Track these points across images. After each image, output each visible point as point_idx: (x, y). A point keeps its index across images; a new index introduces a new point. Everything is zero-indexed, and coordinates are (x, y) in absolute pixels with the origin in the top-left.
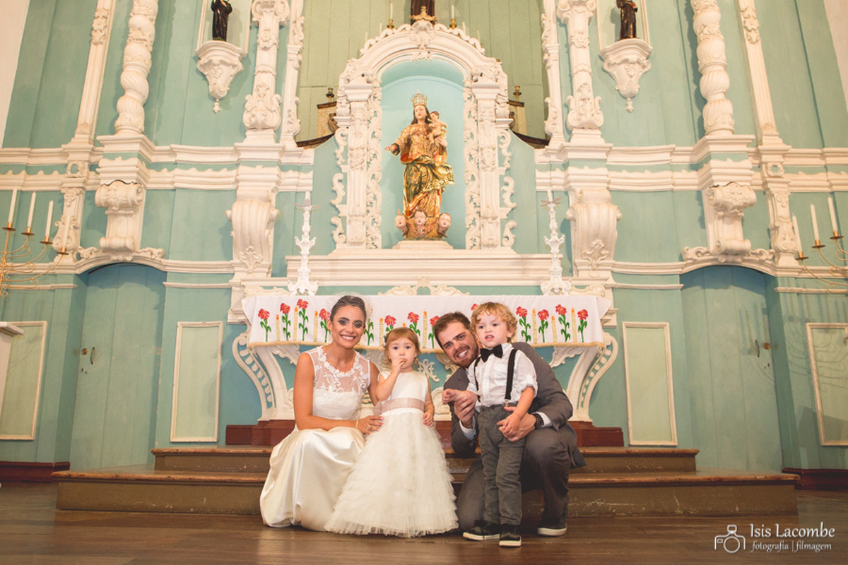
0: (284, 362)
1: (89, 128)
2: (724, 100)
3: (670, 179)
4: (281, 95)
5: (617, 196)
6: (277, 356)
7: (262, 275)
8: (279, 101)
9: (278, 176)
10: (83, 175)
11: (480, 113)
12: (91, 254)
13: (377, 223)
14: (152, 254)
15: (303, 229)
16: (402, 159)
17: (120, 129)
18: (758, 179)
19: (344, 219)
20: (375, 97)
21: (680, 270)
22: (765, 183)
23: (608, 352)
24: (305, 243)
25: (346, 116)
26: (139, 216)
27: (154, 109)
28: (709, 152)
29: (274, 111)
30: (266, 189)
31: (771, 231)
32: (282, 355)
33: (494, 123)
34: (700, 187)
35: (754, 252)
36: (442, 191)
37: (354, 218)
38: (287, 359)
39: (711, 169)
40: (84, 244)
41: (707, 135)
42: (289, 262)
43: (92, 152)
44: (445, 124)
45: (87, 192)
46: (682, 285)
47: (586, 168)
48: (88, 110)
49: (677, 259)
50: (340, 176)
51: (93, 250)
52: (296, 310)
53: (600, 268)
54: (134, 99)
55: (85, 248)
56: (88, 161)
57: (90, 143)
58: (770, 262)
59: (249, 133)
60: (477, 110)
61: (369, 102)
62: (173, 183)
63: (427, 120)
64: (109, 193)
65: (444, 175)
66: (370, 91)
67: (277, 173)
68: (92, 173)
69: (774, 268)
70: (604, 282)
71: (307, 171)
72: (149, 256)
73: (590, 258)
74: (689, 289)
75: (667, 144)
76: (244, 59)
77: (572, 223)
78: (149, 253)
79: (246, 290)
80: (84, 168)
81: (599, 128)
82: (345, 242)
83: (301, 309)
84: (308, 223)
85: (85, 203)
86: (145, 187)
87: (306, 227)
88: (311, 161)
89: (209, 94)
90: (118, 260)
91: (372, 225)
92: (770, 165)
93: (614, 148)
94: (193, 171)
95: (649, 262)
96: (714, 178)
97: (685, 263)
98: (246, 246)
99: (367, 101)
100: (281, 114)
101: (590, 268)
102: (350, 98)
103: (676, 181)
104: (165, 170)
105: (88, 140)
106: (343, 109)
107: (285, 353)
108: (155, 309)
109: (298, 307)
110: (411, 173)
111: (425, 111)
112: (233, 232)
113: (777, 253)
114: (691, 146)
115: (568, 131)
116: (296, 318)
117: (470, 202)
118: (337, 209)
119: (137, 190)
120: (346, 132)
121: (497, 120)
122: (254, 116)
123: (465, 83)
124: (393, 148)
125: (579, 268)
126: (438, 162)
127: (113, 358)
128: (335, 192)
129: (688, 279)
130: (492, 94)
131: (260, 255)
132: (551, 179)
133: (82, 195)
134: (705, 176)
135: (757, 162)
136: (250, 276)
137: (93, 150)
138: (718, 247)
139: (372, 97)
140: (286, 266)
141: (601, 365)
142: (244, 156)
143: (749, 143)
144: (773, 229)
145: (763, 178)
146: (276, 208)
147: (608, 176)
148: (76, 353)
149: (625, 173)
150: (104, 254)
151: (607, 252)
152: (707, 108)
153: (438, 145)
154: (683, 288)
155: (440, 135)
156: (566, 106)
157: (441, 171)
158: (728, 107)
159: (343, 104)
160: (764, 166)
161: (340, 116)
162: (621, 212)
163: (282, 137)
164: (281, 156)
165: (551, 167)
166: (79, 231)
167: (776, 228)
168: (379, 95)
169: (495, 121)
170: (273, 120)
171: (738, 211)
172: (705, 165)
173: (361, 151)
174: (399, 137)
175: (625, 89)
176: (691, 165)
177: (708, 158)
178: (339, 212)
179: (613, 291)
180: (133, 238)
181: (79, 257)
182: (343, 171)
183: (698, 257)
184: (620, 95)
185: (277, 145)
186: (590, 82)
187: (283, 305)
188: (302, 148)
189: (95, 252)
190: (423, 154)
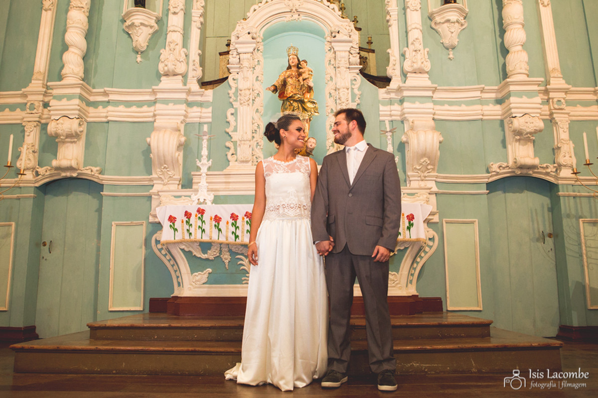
0: (188, 254)
1: (43, 75)
2: (521, 51)
3: (480, 111)
4: (187, 49)
5: (439, 124)
6: (183, 250)
7: (174, 187)
8: (185, 54)
9: (185, 111)
10: (39, 111)
11: (337, 62)
12: (46, 171)
13: (260, 146)
14: (92, 171)
15: (202, 154)
16: (279, 96)
17: (65, 77)
18: (546, 111)
19: (235, 143)
20: (258, 50)
21: (487, 180)
22: (551, 114)
23: (431, 243)
24: (204, 164)
25: (237, 65)
26: (82, 143)
27: (92, 60)
28: (509, 91)
29: (182, 61)
30: (176, 121)
31: (555, 150)
32: (187, 249)
33: (348, 70)
34: (503, 117)
35: (542, 166)
36: (310, 120)
37: (243, 142)
38: (190, 252)
39: (511, 104)
40: (40, 164)
41: (508, 78)
42: (194, 176)
43: (45, 94)
44: (312, 70)
45: (42, 124)
46: (488, 191)
47: (417, 103)
49: (485, 171)
50: (232, 110)
51: (48, 168)
52: (196, 216)
53: (427, 179)
54: (76, 54)
55: (42, 167)
56: (42, 101)
57: (43, 87)
58: (554, 174)
59: (163, 78)
60: (335, 59)
61: (254, 53)
62: (107, 117)
63: (298, 66)
64: (57, 126)
65: (311, 108)
66: (254, 45)
67: (185, 109)
68: (46, 111)
69: (557, 178)
70: (429, 191)
71: (207, 107)
72: (90, 173)
73: (419, 172)
74: (493, 194)
75: (478, 85)
76: (159, 21)
77: (406, 145)
78: (90, 171)
79: (162, 198)
80: (39, 106)
81: (427, 73)
82: (236, 161)
83: (200, 215)
84: (206, 149)
85: (41, 133)
86: (86, 121)
87: (205, 152)
88: (210, 99)
89: (133, 48)
90: (66, 176)
91: (257, 147)
92: (555, 100)
93: (438, 88)
94: (121, 108)
95: (464, 174)
96: (513, 110)
97: (490, 175)
98: (161, 165)
99: (252, 53)
100: (188, 63)
101: (419, 179)
102: (239, 51)
103: (484, 112)
104: (100, 107)
105: (41, 85)
106: (234, 59)
107: (188, 248)
108: (96, 211)
109: (197, 213)
110: (286, 107)
111: (296, 60)
112: (151, 155)
113: (559, 167)
114: (496, 86)
115: (404, 75)
116: (196, 222)
117: (330, 129)
118: (230, 136)
119: (80, 123)
120: (236, 76)
121: (350, 66)
122: (166, 66)
123: (326, 38)
124: (272, 88)
125: (411, 179)
126: (307, 98)
127: (66, 249)
128: (228, 122)
129: (492, 186)
130: (346, 47)
131: (173, 172)
132: (391, 111)
133: (38, 127)
134: (506, 109)
135: (546, 97)
136: (165, 188)
137: (45, 92)
138: (515, 162)
139: (256, 49)
140: (192, 180)
141: (426, 253)
142: (159, 96)
143: (540, 84)
144: (556, 148)
145: (550, 109)
146: (184, 136)
147: (433, 109)
148: (37, 245)
149: (446, 107)
150: (56, 172)
151: (432, 167)
152: (510, 57)
153: (306, 86)
154: (488, 193)
155: (308, 78)
156: (403, 55)
157: (309, 105)
158: (524, 56)
159: (234, 56)
160: (551, 100)
161: (232, 64)
162: (443, 137)
163: (188, 81)
164: (188, 96)
165: (391, 102)
166: (36, 155)
167: (559, 148)
168: (261, 48)
169: (349, 68)
170: (181, 69)
171: (530, 136)
172: (506, 101)
173: (248, 91)
174: (277, 79)
175: (448, 42)
176: (496, 100)
177: (508, 95)
178: (231, 138)
179: (436, 196)
180: (77, 159)
181: (37, 174)
182: (234, 107)
183: (500, 170)
184: (444, 46)
185: (185, 87)
186: (420, 37)
187: (186, 212)
188: (204, 90)
189: (49, 170)
190: (295, 92)
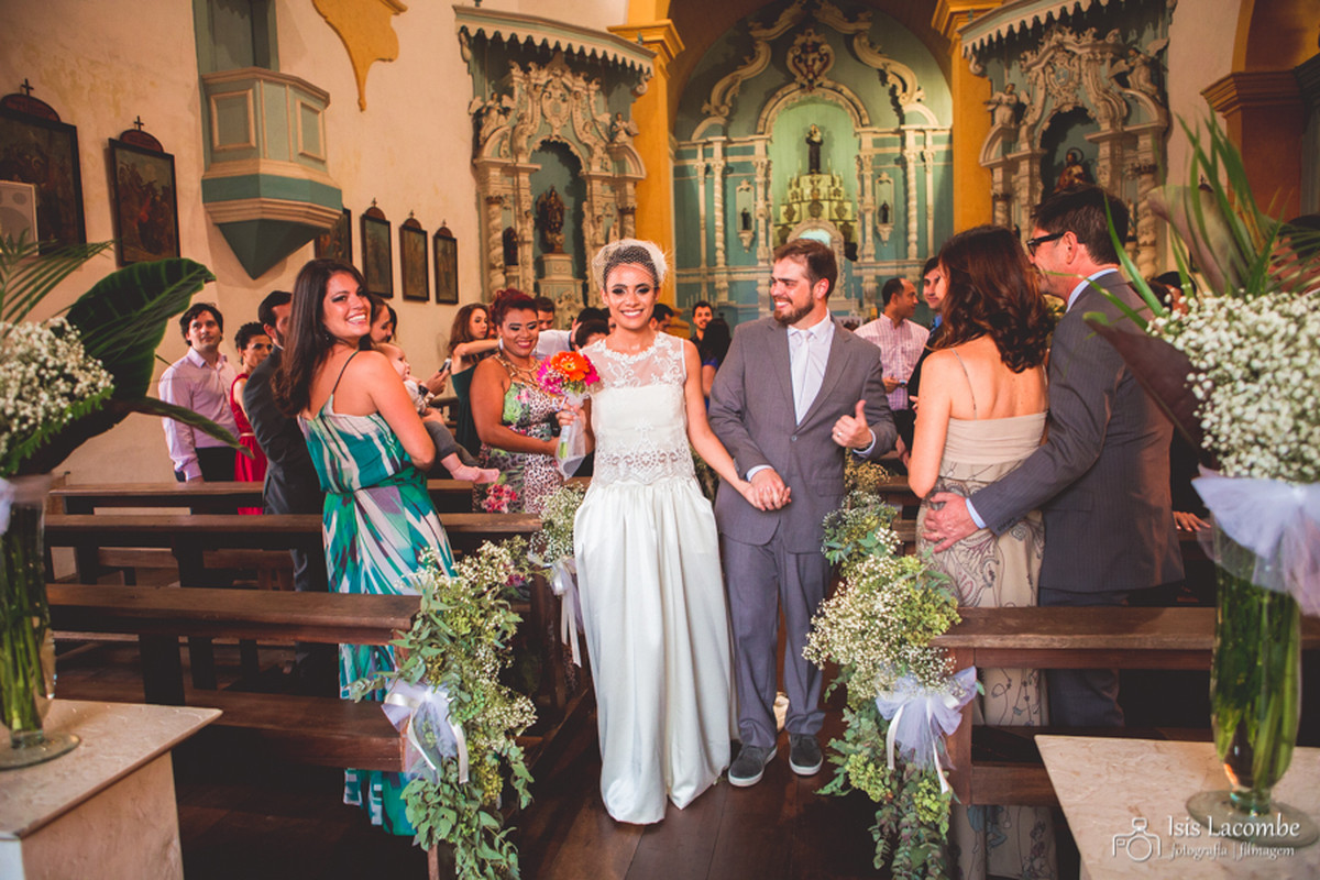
1: (706, 262)
5: (878, 278)
8: (768, 250)
17: (719, 264)
26: (727, 291)
27: (728, 256)
43: (709, 271)
45: (709, 284)
47: (868, 269)
48: (703, 255)
54: (721, 252)
56: (708, 274)
57: (707, 267)
59: (759, 262)
62: (737, 279)
68: (710, 278)
73: (868, 300)
75: (894, 259)
78: (732, 303)
81: (873, 255)
89: (743, 248)
93: (878, 262)
94: (743, 275)
104: (735, 275)
132: (857, 272)
142: (759, 269)
147: (875, 272)
149: (880, 270)
156: (863, 248)
165: (857, 268)
175: (883, 240)
180: (727, 298)
184: (881, 243)
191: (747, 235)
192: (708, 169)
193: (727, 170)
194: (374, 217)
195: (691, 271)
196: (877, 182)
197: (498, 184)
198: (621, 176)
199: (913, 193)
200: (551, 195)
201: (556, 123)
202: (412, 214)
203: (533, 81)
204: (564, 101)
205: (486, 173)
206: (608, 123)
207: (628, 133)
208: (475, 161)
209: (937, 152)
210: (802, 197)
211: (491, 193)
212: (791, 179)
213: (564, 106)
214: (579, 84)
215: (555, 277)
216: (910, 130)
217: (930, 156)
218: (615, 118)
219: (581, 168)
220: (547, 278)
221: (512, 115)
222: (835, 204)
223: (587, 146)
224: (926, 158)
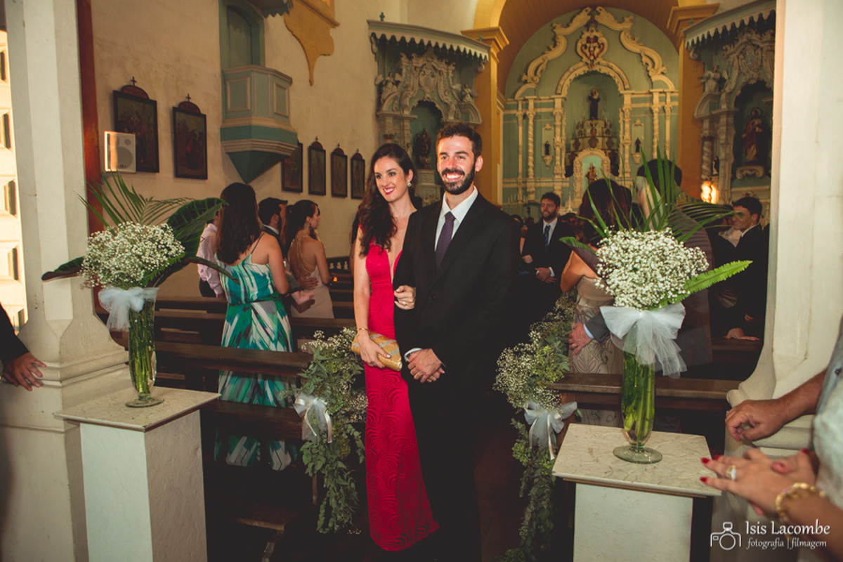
1: (522, 175)
4: (561, 166)
10: (522, 185)
17: (529, 176)
26: (534, 193)
27: (536, 171)
30: (560, 188)
44: (596, 169)
45: (524, 188)
48: (520, 170)
50: (574, 183)
51: (525, 200)
56: (522, 182)
57: (522, 178)
59: (555, 175)
60: (603, 169)
62: (540, 186)
67: (562, 183)
71: (568, 183)
76: (553, 157)
81: (629, 173)
85: (524, 191)
88: (568, 180)
89: (546, 166)
94: (545, 183)
99: (580, 167)
100: (562, 170)
104: (540, 183)
111: (592, 167)
115: (623, 173)
120: (575, 173)
122: (556, 171)
124: (586, 176)
128: (574, 187)
130: (607, 165)
137: (524, 180)
142: (555, 180)
146: (562, 191)
150: (528, 201)
155: (596, 172)
159: (575, 167)
161: (574, 170)
164: (562, 180)
166: (522, 196)
169: (607, 170)
170: (560, 172)
173: (579, 178)
180: (533, 198)
181: (523, 202)
185: (561, 177)
190: (592, 177)
191: (548, 158)
192: (525, 117)
193: (537, 117)
194: (316, 147)
195: (513, 180)
196: (633, 125)
197: (391, 128)
198: (467, 122)
199: (656, 133)
200: (423, 133)
201: (428, 90)
202: (339, 145)
203: (414, 64)
204: (433, 76)
205: (385, 120)
206: (460, 90)
207: (471, 96)
208: (378, 113)
209: (673, 106)
210: (585, 134)
211: (386, 133)
212: (579, 123)
213: (432, 79)
214: (442, 66)
215: (424, 184)
216: (656, 92)
217: (669, 109)
218: (464, 87)
219: (442, 117)
220: (419, 184)
221: (400, 85)
222: (606, 139)
223: (446, 103)
224: (666, 110)
